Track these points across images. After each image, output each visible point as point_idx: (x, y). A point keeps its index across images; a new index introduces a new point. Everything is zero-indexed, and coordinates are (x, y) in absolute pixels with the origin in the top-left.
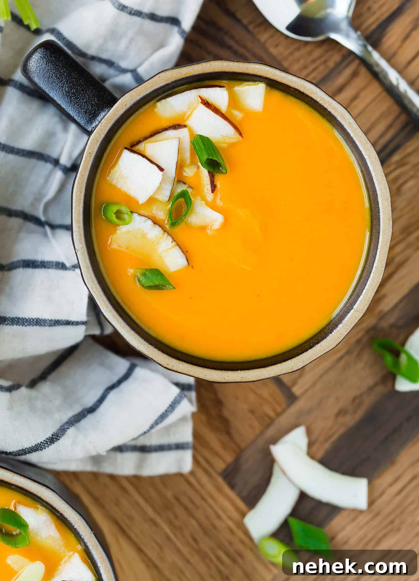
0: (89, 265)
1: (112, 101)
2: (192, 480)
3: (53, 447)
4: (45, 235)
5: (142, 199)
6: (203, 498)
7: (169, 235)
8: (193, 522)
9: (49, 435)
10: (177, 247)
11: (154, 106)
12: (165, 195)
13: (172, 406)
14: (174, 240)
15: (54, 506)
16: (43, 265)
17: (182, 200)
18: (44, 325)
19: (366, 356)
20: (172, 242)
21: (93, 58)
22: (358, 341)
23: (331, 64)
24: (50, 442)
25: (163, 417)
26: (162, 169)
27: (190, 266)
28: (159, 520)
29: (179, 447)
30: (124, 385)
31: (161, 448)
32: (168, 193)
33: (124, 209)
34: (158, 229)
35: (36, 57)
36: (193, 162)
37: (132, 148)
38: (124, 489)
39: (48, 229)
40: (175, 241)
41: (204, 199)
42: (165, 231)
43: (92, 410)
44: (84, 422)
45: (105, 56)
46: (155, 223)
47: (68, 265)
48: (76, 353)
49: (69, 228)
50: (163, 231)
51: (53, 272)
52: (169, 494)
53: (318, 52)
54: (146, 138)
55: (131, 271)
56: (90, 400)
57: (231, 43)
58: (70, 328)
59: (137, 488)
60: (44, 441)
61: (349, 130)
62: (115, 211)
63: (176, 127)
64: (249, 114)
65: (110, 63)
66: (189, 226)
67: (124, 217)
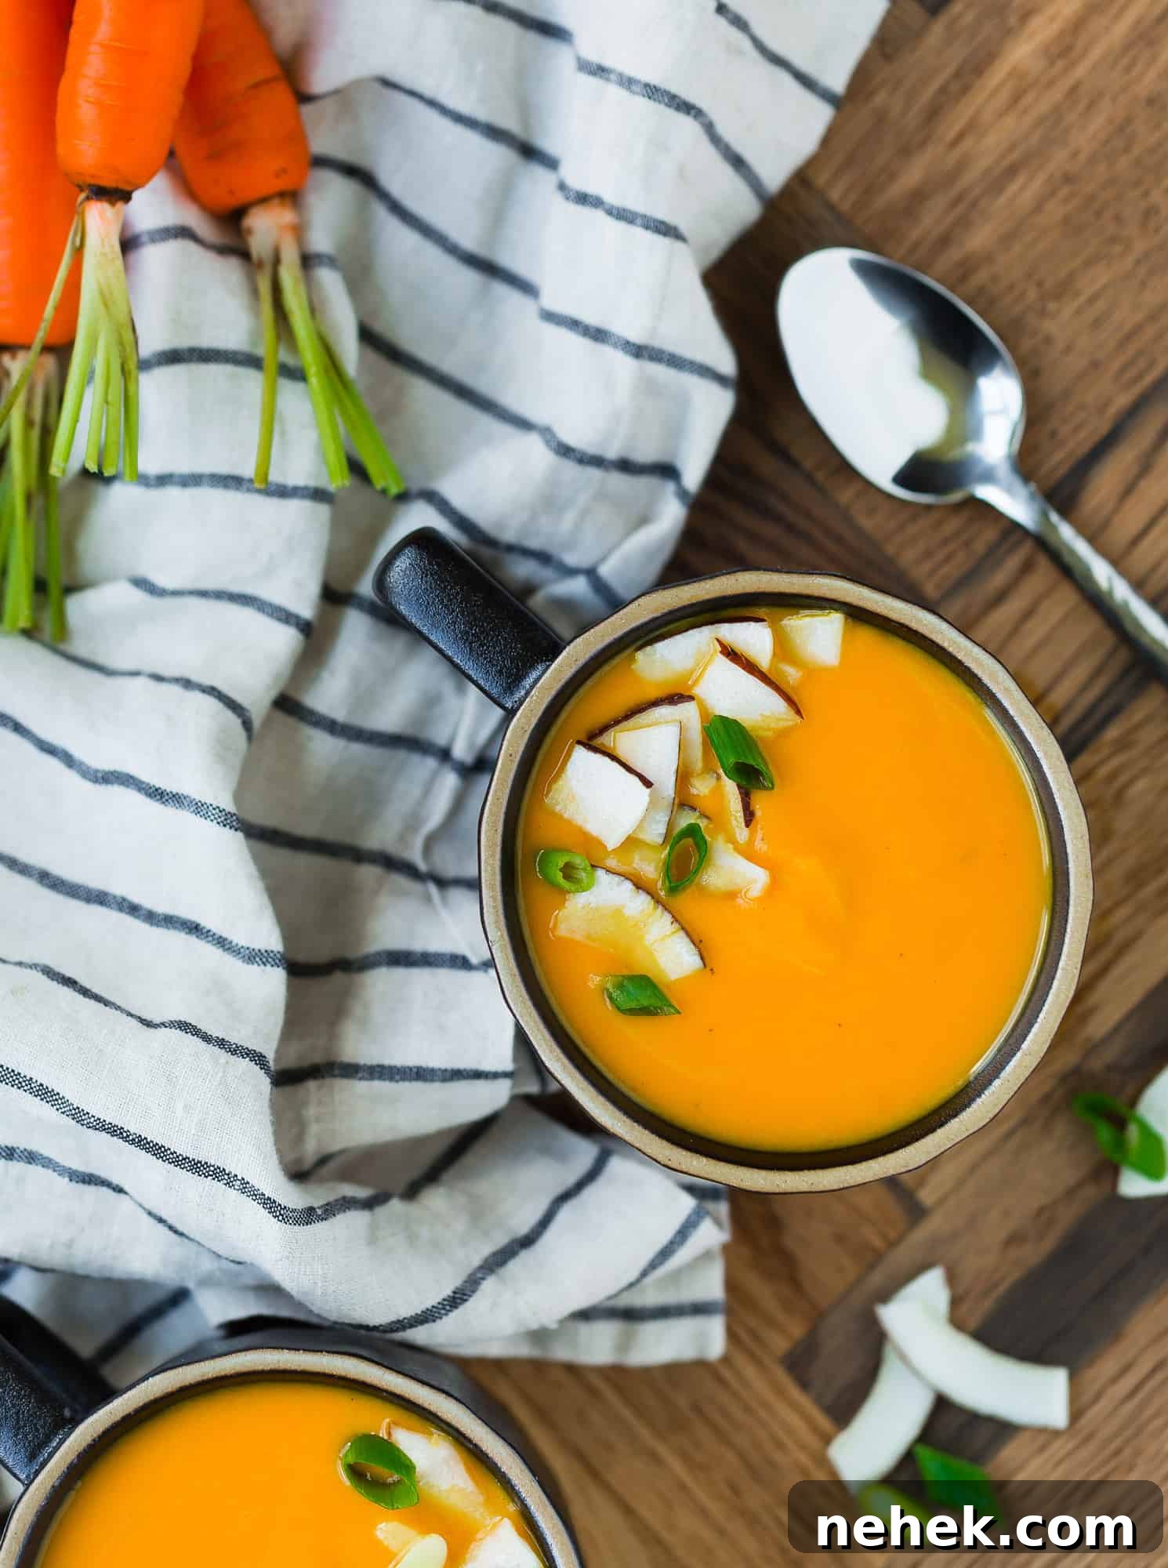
0: (516, 971)
1: (552, 649)
2: (727, 1374)
3: (455, 1314)
4: (428, 899)
5: (613, 841)
6: (747, 1409)
7: (666, 909)
8: (730, 1457)
9: (447, 1291)
10: (682, 934)
11: (632, 659)
12: (655, 832)
13: (683, 1233)
14: (675, 920)
15: (462, 1429)
16: (427, 960)
17: (690, 840)
18: (432, 1081)
19: (1061, 1128)
20: (672, 923)
21: (511, 548)
22: (1046, 1098)
23: (980, 547)
24: (451, 1306)
25: (665, 1253)
26: (648, 784)
27: (708, 968)
28: (662, 1450)
29: (700, 1309)
30: (589, 1193)
31: (664, 1313)
32: (662, 829)
33: (579, 860)
34: (643, 901)
35: (402, 563)
36: (708, 769)
37: (592, 741)
38: (593, 1392)
39: (433, 889)
40: (677, 921)
41: (731, 840)
42: (658, 901)
43: (527, 1241)
44: (515, 1267)
45: (534, 543)
46: (639, 886)
47: (474, 960)
48: (495, 1129)
49: (475, 885)
50: (655, 902)
51: (445, 976)
52: (682, 1401)
53: (953, 524)
54: (617, 722)
55: (594, 981)
56: (524, 1220)
57: (781, 507)
58: (480, 1085)
59: (619, 1389)
60: (439, 1303)
61: (1006, 704)
62: (561, 864)
63: (676, 698)
64: (813, 672)
65: (544, 558)
66: (703, 890)
67: (579, 877)
